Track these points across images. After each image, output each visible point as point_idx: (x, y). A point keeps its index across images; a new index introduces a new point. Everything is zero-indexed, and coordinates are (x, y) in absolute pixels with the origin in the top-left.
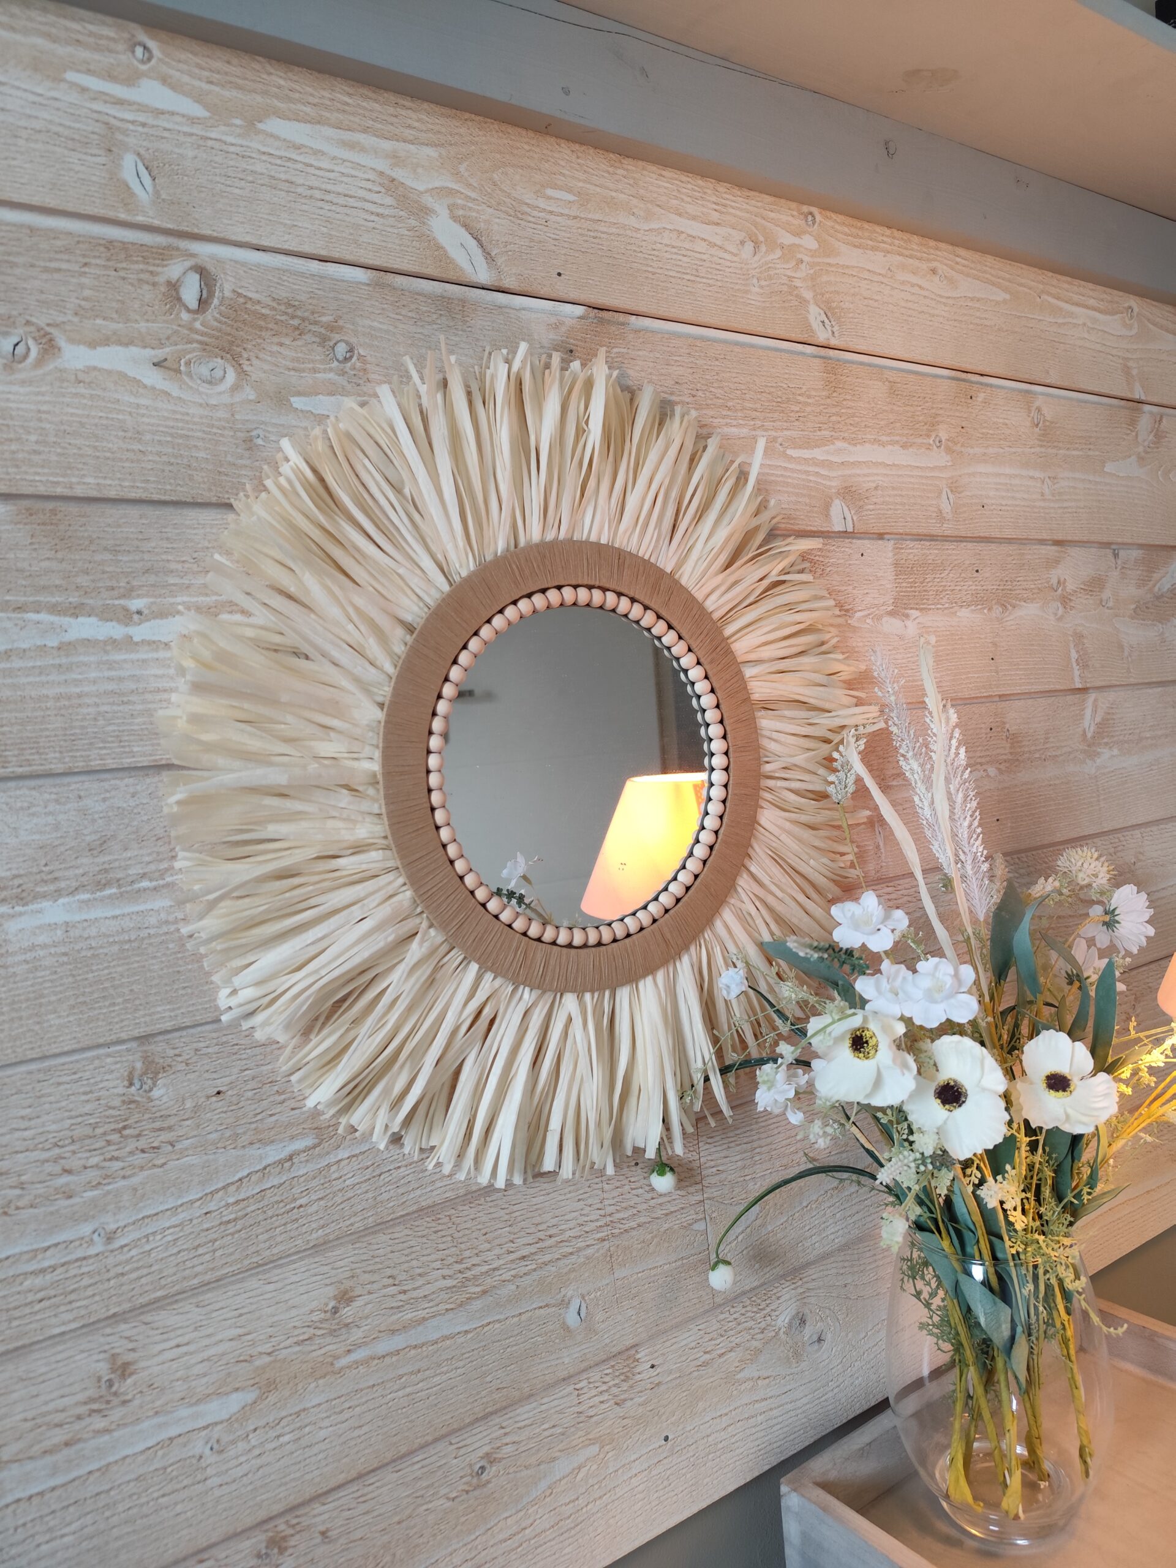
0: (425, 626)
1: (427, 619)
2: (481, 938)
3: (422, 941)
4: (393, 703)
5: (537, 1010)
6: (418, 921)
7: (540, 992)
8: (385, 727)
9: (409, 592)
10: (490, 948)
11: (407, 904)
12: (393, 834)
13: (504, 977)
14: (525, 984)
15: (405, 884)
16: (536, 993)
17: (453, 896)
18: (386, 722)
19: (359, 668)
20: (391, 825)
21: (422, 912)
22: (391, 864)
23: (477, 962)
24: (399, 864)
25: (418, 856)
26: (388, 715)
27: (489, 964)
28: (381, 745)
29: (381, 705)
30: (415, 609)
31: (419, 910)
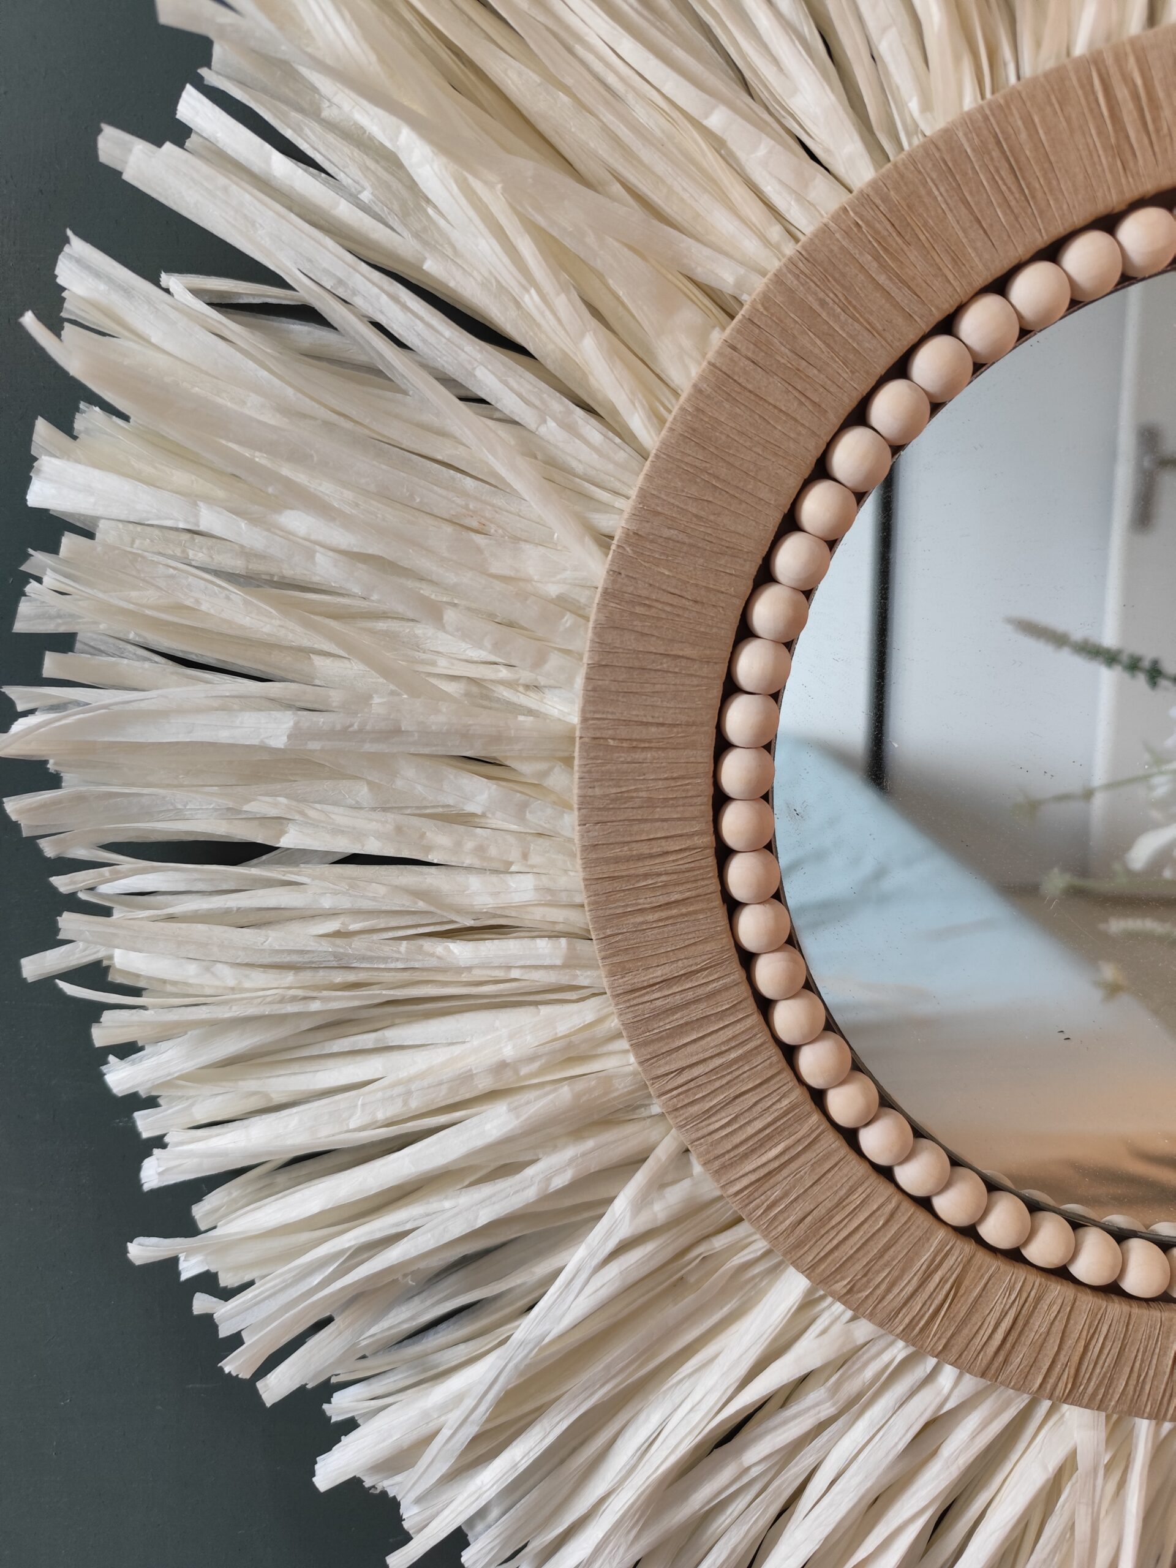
0: (766, 299)
1: (778, 279)
2: (822, 1221)
3: (659, 1184)
4: (633, 537)
5: (972, 1421)
6: (654, 1134)
7: (983, 1383)
8: (602, 607)
9: (738, 193)
10: (848, 1249)
11: (621, 1087)
12: (595, 906)
13: (881, 1325)
14: (942, 1355)
15: (618, 1036)
16: (970, 1384)
17: (751, 1099)
18: (605, 592)
19: (551, 424)
20: (590, 882)
21: (662, 1115)
22: (584, 978)
23: (808, 1271)
24: (605, 983)
25: (658, 974)
26: (614, 573)
27: (840, 1286)
28: (586, 660)
29: (603, 540)
30: (751, 246)
31: (656, 1109)
